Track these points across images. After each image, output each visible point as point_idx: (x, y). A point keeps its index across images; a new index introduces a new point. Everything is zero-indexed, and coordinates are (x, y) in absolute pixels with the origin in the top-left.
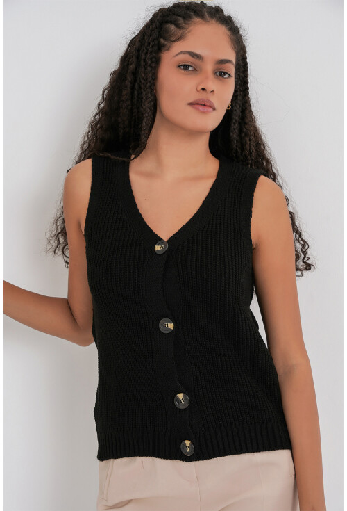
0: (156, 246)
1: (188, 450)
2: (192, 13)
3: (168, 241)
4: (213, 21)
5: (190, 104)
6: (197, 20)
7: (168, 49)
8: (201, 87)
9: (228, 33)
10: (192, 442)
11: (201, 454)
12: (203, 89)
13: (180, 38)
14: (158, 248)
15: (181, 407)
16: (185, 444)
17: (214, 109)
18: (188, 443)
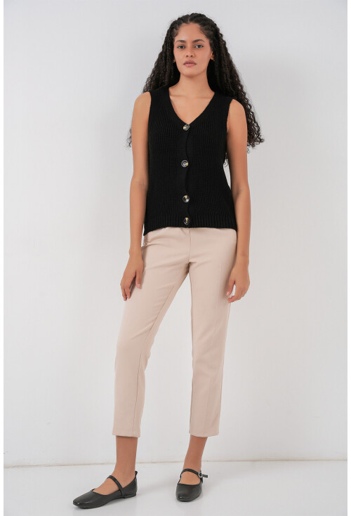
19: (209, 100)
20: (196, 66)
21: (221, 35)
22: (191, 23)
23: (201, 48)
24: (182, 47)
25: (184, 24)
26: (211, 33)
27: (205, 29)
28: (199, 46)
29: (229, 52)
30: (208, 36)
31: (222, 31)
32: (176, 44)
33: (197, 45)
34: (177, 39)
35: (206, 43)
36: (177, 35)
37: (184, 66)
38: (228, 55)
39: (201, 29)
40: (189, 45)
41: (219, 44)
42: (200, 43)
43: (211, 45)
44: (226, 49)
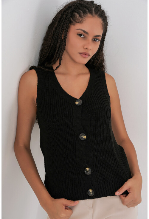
2: (87, 11)
4: (96, 16)
5: (80, 53)
6: (89, 15)
7: (74, 25)
8: (85, 47)
9: (102, 22)
12: (86, 48)
13: (80, 22)
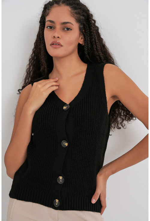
0: (64, 107)
1: (57, 204)
3: (69, 104)
10: (59, 201)
11: (62, 207)
14: (65, 108)
15: (59, 183)
16: (56, 201)
17: (62, 46)
18: (57, 201)
19: (84, 75)
20: (62, 48)
21: (95, 21)
22: (63, 5)
23: (69, 31)
24: (51, 27)
25: (55, 5)
26: (82, 17)
27: (76, 13)
28: (68, 29)
29: (102, 37)
30: (78, 21)
31: (95, 17)
32: (47, 24)
33: (66, 28)
34: (48, 18)
35: (75, 26)
36: (48, 15)
37: (50, 47)
38: (101, 40)
39: (71, 13)
40: (58, 27)
41: (90, 29)
42: (68, 25)
43: (80, 29)
44: (99, 35)
